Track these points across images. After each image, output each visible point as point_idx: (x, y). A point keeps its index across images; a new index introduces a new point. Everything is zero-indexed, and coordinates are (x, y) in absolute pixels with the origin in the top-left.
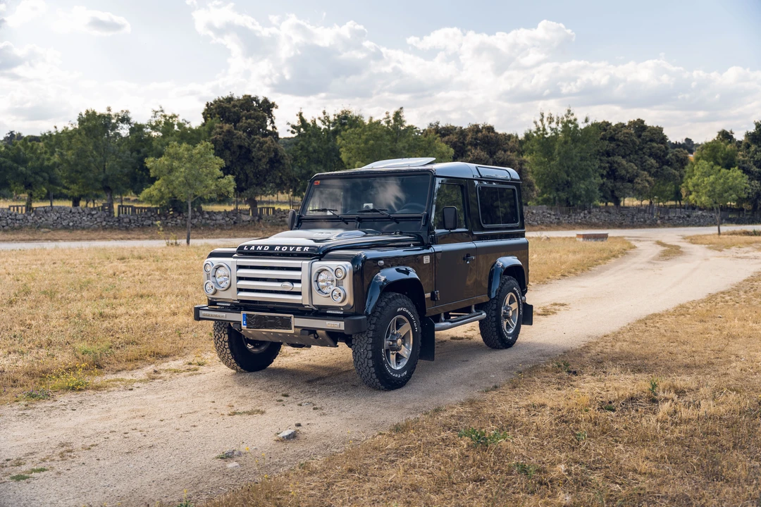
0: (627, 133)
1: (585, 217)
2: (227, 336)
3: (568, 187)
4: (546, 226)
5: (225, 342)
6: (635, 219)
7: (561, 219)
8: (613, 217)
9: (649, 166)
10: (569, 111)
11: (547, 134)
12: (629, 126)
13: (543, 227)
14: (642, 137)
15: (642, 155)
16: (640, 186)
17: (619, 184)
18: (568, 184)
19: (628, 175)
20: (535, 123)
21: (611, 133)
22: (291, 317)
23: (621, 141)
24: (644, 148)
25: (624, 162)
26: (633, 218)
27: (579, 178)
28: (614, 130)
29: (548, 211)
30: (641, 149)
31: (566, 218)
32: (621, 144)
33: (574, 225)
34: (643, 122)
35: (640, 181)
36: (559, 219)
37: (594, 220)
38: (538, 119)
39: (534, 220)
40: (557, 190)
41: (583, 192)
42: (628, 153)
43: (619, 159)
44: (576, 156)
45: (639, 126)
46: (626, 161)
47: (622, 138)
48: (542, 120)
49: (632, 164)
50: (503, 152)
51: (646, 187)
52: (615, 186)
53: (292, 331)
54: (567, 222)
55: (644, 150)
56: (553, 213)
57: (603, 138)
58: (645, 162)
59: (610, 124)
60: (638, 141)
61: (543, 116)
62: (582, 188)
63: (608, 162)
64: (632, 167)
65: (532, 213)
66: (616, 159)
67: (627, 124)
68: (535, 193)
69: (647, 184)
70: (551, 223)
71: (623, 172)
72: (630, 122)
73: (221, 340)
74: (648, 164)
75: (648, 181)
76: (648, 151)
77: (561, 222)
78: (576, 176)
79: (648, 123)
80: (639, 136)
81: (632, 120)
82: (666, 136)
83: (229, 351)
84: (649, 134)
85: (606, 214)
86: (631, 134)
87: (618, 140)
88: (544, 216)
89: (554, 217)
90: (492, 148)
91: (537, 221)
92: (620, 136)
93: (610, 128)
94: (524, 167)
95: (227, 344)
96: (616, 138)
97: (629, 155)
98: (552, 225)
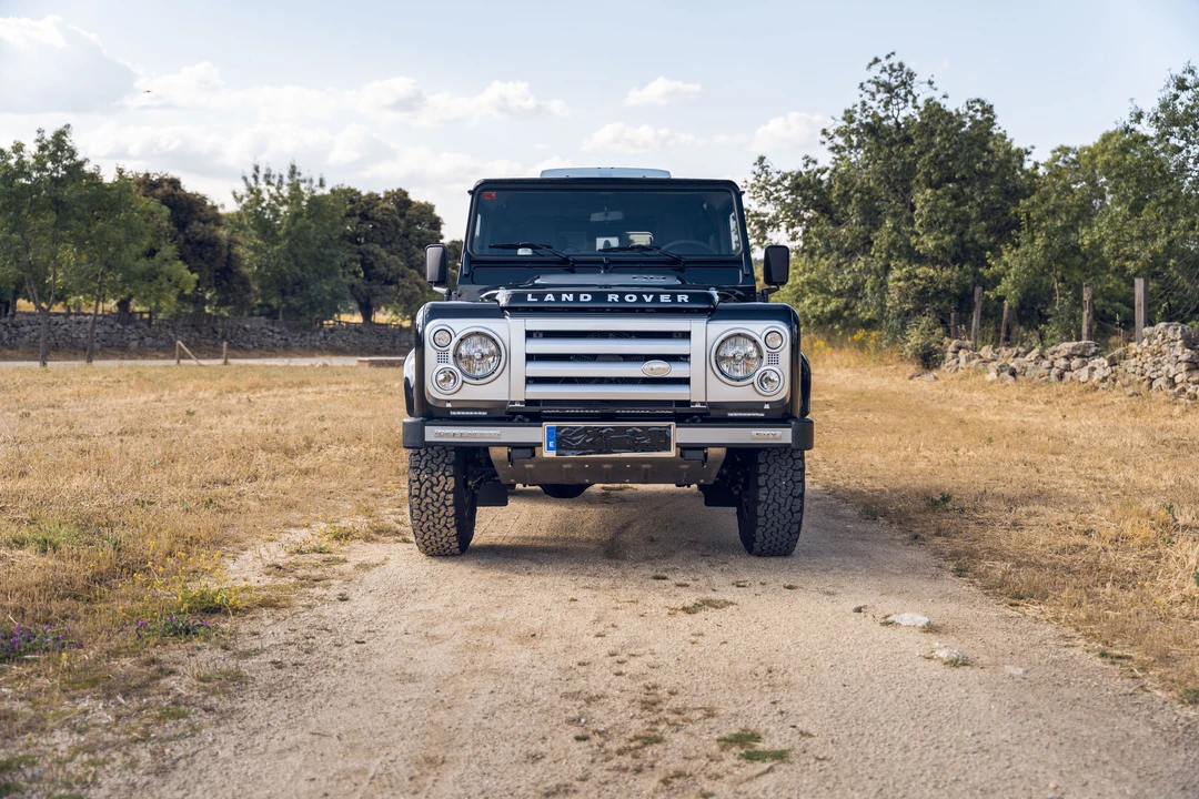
0: (387, 209)
1: (325, 338)
2: (452, 480)
3: (302, 289)
4: (267, 351)
5: (447, 493)
6: (397, 343)
7: (290, 339)
8: (366, 339)
9: (419, 263)
10: (293, 167)
11: (264, 200)
12: (386, 199)
13: (263, 352)
14: (407, 217)
15: (409, 245)
16: (408, 292)
17: (376, 288)
18: (300, 283)
19: (391, 274)
20: (245, 179)
21: (362, 207)
22: (669, 427)
23: (379, 221)
24: (410, 233)
25: (384, 254)
26: (394, 341)
27: (320, 274)
28: (367, 203)
29: (270, 327)
30: (406, 236)
31: (297, 339)
32: (379, 226)
33: (311, 351)
34: (406, 194)
35: (407, 284)
36: (286, 340)
37: (339, 343)
38: (250, 172)
39: (248, 341)
40: (283, 293)
41: (328, 298)
42: (388, 240)
43: (376, 248)
44: (315, 239)
45: (401, 199)
46: (387, 251)
47: (379, 216)
48: (255, 177)
49: (396, 258)
50: (201, 225)
51: (417, 293)
52: (371, 290)
53: (672, 453)
54: (298, 344)
55: (411, 237)
56: (277, 330)
57: (350, 214)
58: (412, 255)
59: (359, 193)
60: (402, 222)
61: (257, 169)
62: (325, 291)
63: (360, 253)
64: (396, 262)
65: (245, 329)
66: (371, 248)
67: (382, 196)
68: (252, 295)
69: (418, 289)
70: (275, 345)
71: (383, 270)
72: (387, 193)
73: (436, 489)
74: (418, 259)
75: (419, 284)
76: (417, 238)
77: (289, 345)
78: (315, 271)
79: (413, 197)
80: (402, 216)
81: (390, 190)
82: (439, 218)
83: (452, 511)
84: (416, 213)
85: (357, 334)
86: (393, 211)
87: (373, 218)
88: (263, 334)
89: (278, 337)
90: (182, 216)
91: (252, 343)
92: (376, 213)
93: (360, 200)
94: (234, 252)
95: (451, 496)
96: (370, 215)
97: (390, 243)
98: (277, 350)
